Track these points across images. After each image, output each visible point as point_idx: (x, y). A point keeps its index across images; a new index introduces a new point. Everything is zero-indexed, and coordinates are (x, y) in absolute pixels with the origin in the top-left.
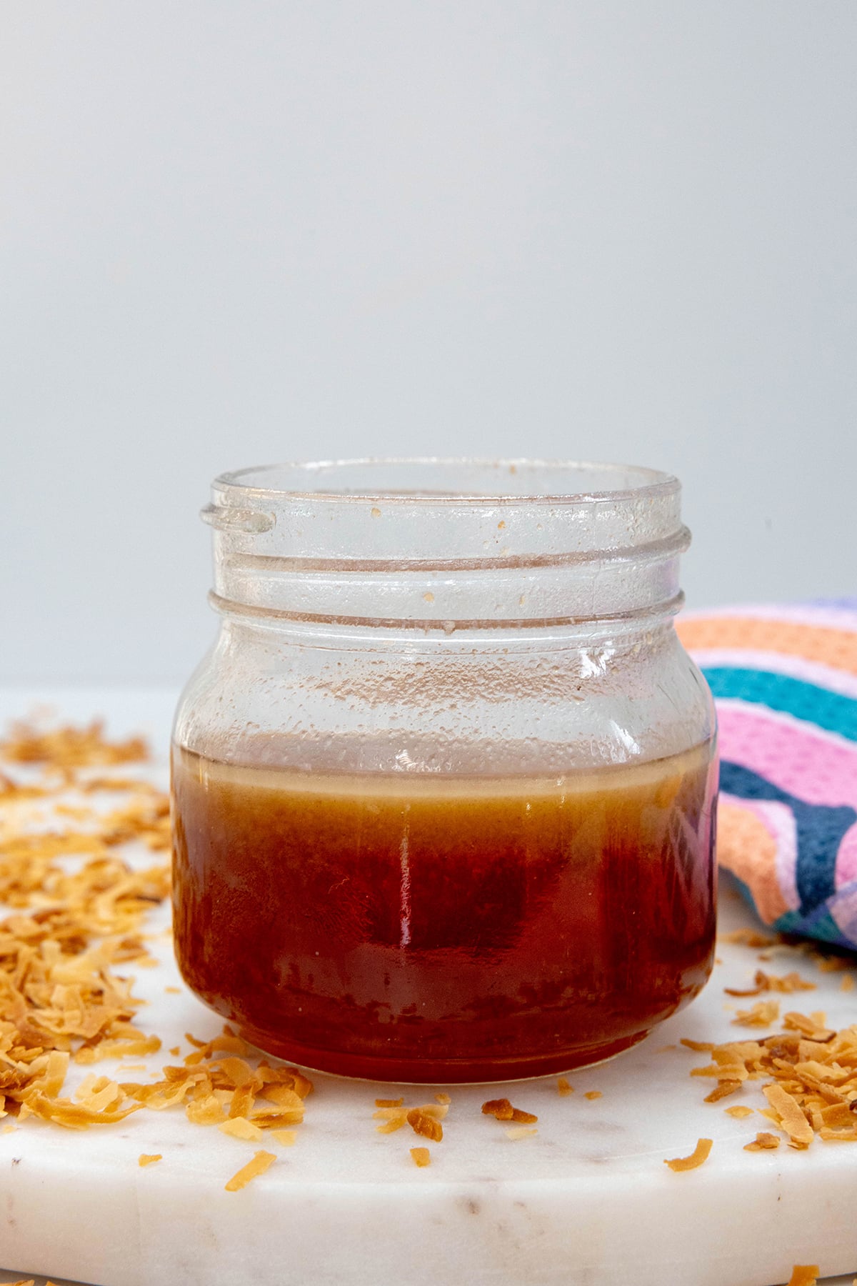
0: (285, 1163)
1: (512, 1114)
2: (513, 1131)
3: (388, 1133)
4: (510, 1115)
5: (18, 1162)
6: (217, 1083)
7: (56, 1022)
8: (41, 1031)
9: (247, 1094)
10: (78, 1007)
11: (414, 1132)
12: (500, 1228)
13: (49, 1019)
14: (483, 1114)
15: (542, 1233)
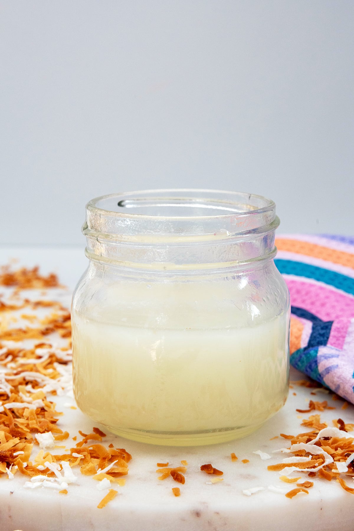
0: (121, 494)
1: (213, 471)
2: (214, 479)
3: (163, 479)
4: (212, 471)
5: (12, 493)
6: (92, 455)
7: (26, 425)
8: (20, 430)
9: (105, 461)
10: (35, 419)
11: (173, 479)
12: (209, 522)
13: (22, 424)
14: (201, 471)
15: (226, 524)
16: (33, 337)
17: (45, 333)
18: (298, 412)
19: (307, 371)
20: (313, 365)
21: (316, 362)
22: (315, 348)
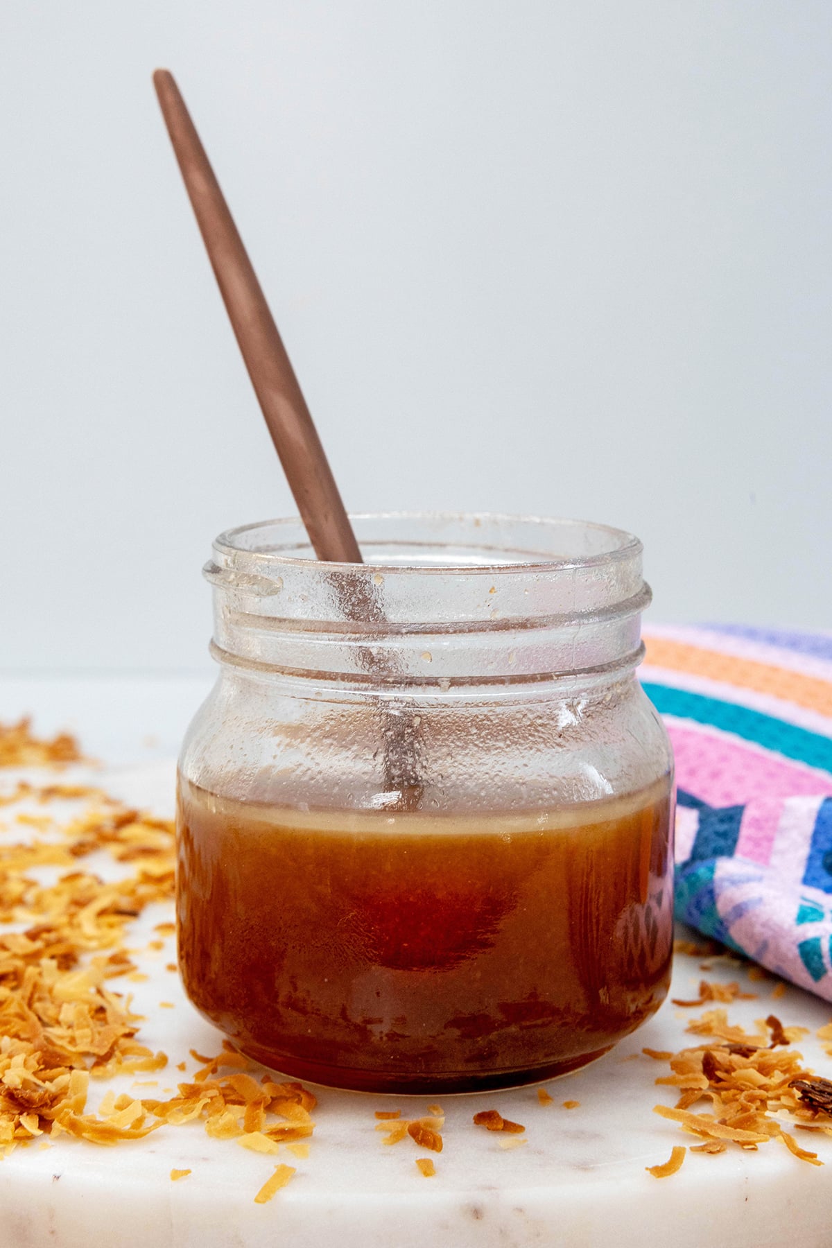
0: (303, 1175)
1: (503, 1125)
2: (505, 1140)
3: (392, 1144)
4: (501, 1126)
5: (58, 1178)
6: (228, 1098)
7: (68, 1039)
8: (58, 1050)
9: (259, 1109)
10: (88, 1026)
11: (416, 1143)
12: (501, 1231)
13: (62, 1038)
14: (475, 1125)
15: (538, 1235)
16: (51, 861)
17: (78, 851)
18: (675, 1006)
19: (690, 914)
20: (705, 901)
21: (711, 894)
22: (707, 863)
